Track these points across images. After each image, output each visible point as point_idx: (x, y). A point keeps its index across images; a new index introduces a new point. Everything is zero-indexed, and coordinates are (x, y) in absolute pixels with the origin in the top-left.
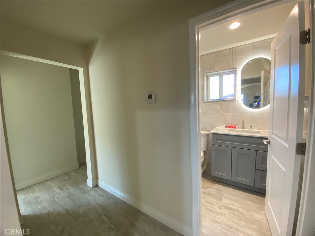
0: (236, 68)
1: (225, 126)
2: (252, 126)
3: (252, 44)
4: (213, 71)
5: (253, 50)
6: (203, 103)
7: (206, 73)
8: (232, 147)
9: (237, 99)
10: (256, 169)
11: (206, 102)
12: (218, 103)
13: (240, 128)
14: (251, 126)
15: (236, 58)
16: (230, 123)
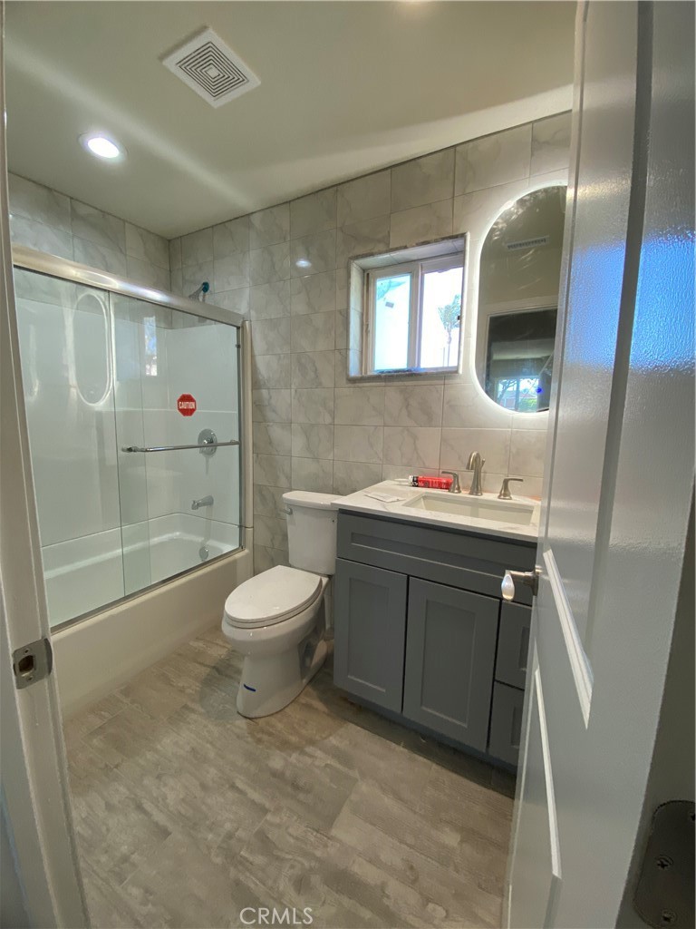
0: (463, 236)
1: (411, 478)
2: (510, 483)
3: (530, 126)
4: (381, 247)
5: (532, 155)
6: (345, 381)
7: (357, 257)
8: (408, 576)
9: (461, 371)
10: (494, 680)
11: (353, 381)
12: (396, 383)
13: (465, 488)
14: (506, 482)
15: (468, 191)
16: (432, 467)
